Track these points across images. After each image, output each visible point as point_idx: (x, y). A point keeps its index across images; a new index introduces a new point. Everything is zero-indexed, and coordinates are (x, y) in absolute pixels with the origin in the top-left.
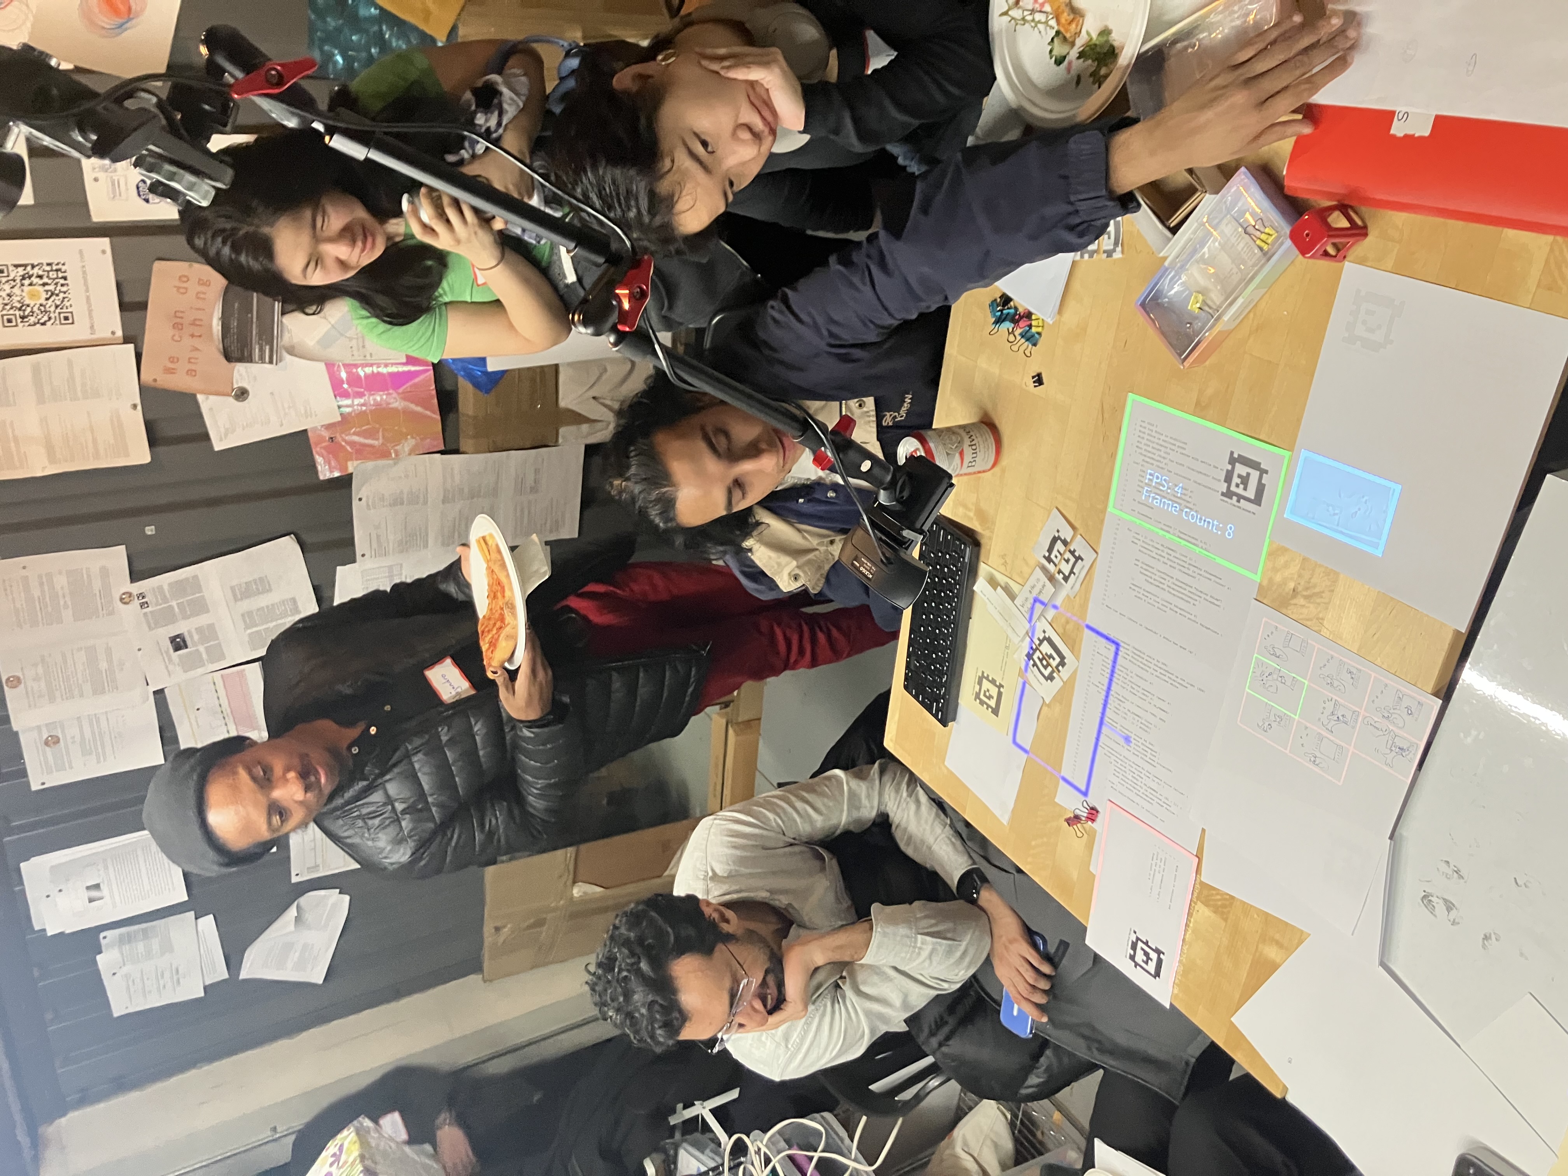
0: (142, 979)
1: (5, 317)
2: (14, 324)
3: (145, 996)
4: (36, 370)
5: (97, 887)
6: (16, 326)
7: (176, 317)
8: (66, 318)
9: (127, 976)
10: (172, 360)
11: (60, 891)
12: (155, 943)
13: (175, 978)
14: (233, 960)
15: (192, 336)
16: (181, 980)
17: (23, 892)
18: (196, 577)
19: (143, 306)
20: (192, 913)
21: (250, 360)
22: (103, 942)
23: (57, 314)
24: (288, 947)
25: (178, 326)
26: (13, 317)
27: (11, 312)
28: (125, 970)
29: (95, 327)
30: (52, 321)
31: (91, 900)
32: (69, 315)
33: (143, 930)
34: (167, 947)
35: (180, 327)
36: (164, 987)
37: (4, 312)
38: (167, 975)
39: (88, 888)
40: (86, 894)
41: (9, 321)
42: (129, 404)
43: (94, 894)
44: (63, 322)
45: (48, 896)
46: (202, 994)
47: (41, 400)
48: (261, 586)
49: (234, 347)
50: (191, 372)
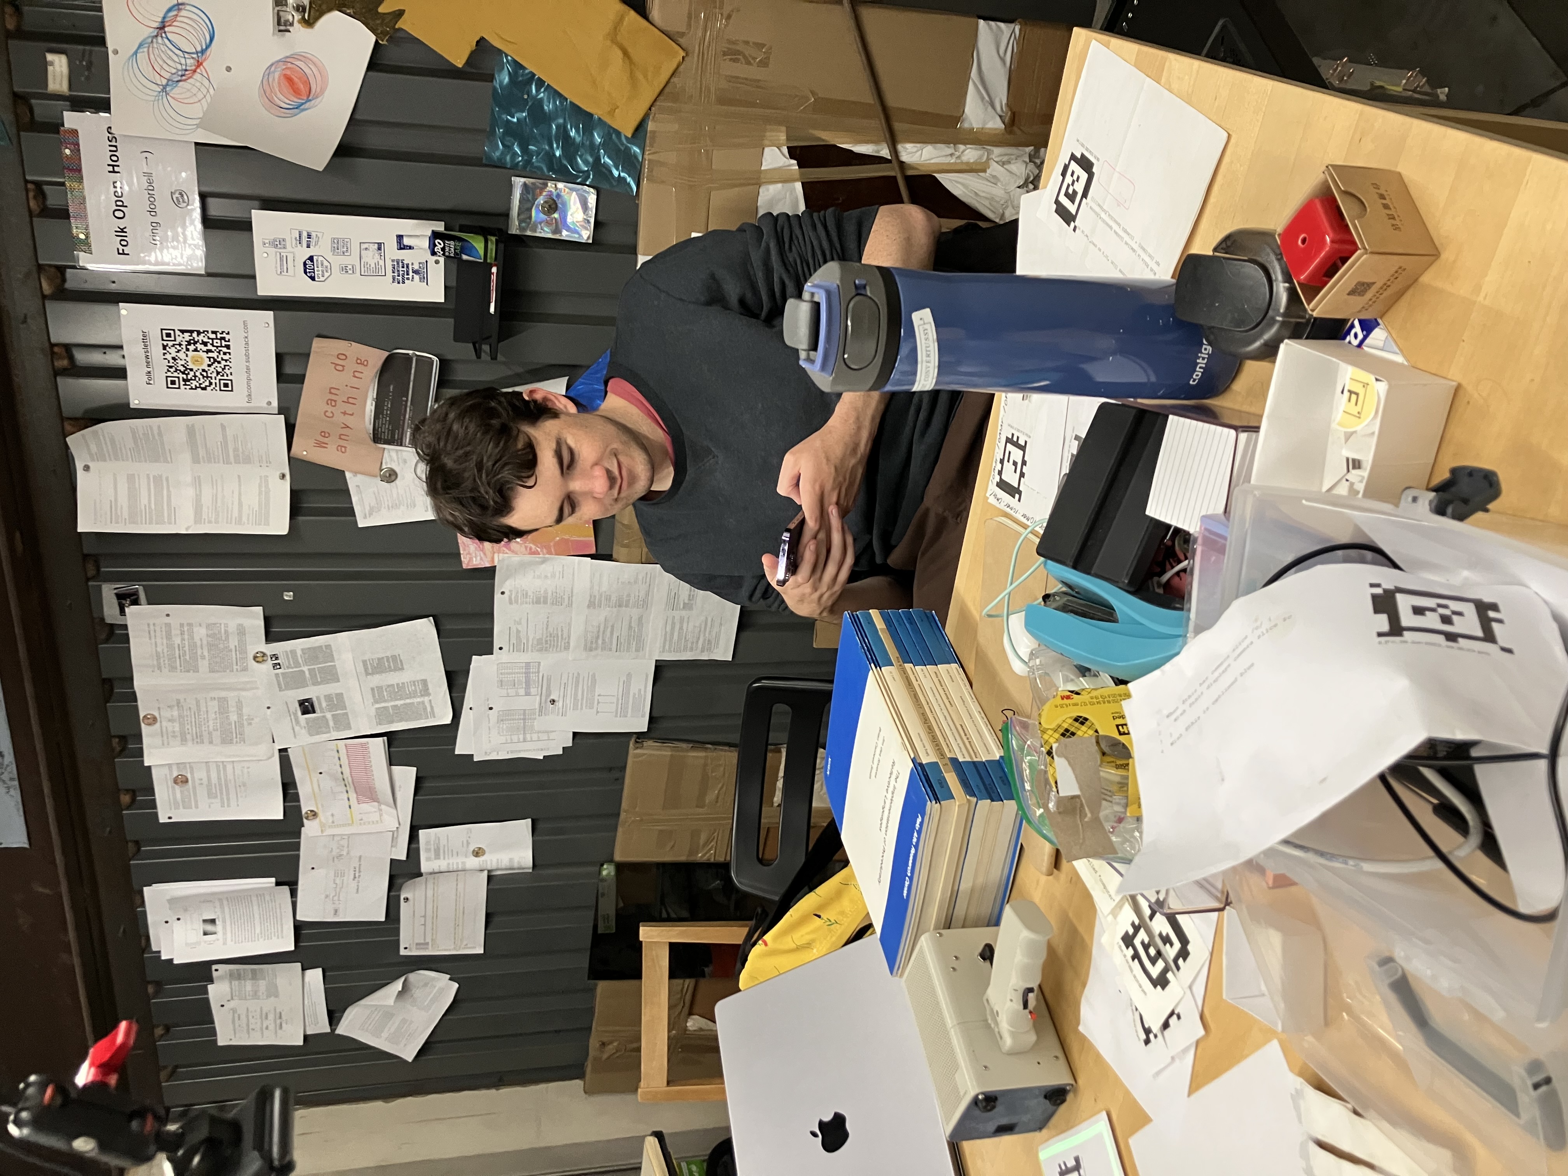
0: (247, 1016)
1: (169, 379)
2: (177, 386)
3: (248, 1032)
4: (191, 431)
5: (213, 921)
6: (179, 388)
7: (331, 393)
8: (226, 385)
9: (234, 1011)
10: (324, 434)
11: (179, 919)
12: (262, 984)
13: (278, 1021)
14: (334, 1016)
15: (345, 413)
16: (284, 1025)
17: (144, 913)
18: (328, 647)
19: (300, 379)
20: (299, 964)
21: (400, 443)
22: (215, 974)
23: (217, 381)
24: (388, 1015)
25: (331, 402)
26: (176, 379)
27: (176, 374)
28: (232, 1004)
29: (253, 397)
30: (212, 387)
31: (205, 934)
32: (229, 382)
33: (252, 970)
34: (273, 992)
35: (333, 404)
36: (267, 1028)
37: (169, 374)
38: (271, 1016)
39: (205, 921)
40: (201, 927)
41: (173, 382)
42: (278, 474)
43: (209, 928)
44: (223, 388)
45: (167, 922)
46: (301, 1043)
47: (196, 460)
48: (394, 664)
49: (385, 428)
50: (341, 448)
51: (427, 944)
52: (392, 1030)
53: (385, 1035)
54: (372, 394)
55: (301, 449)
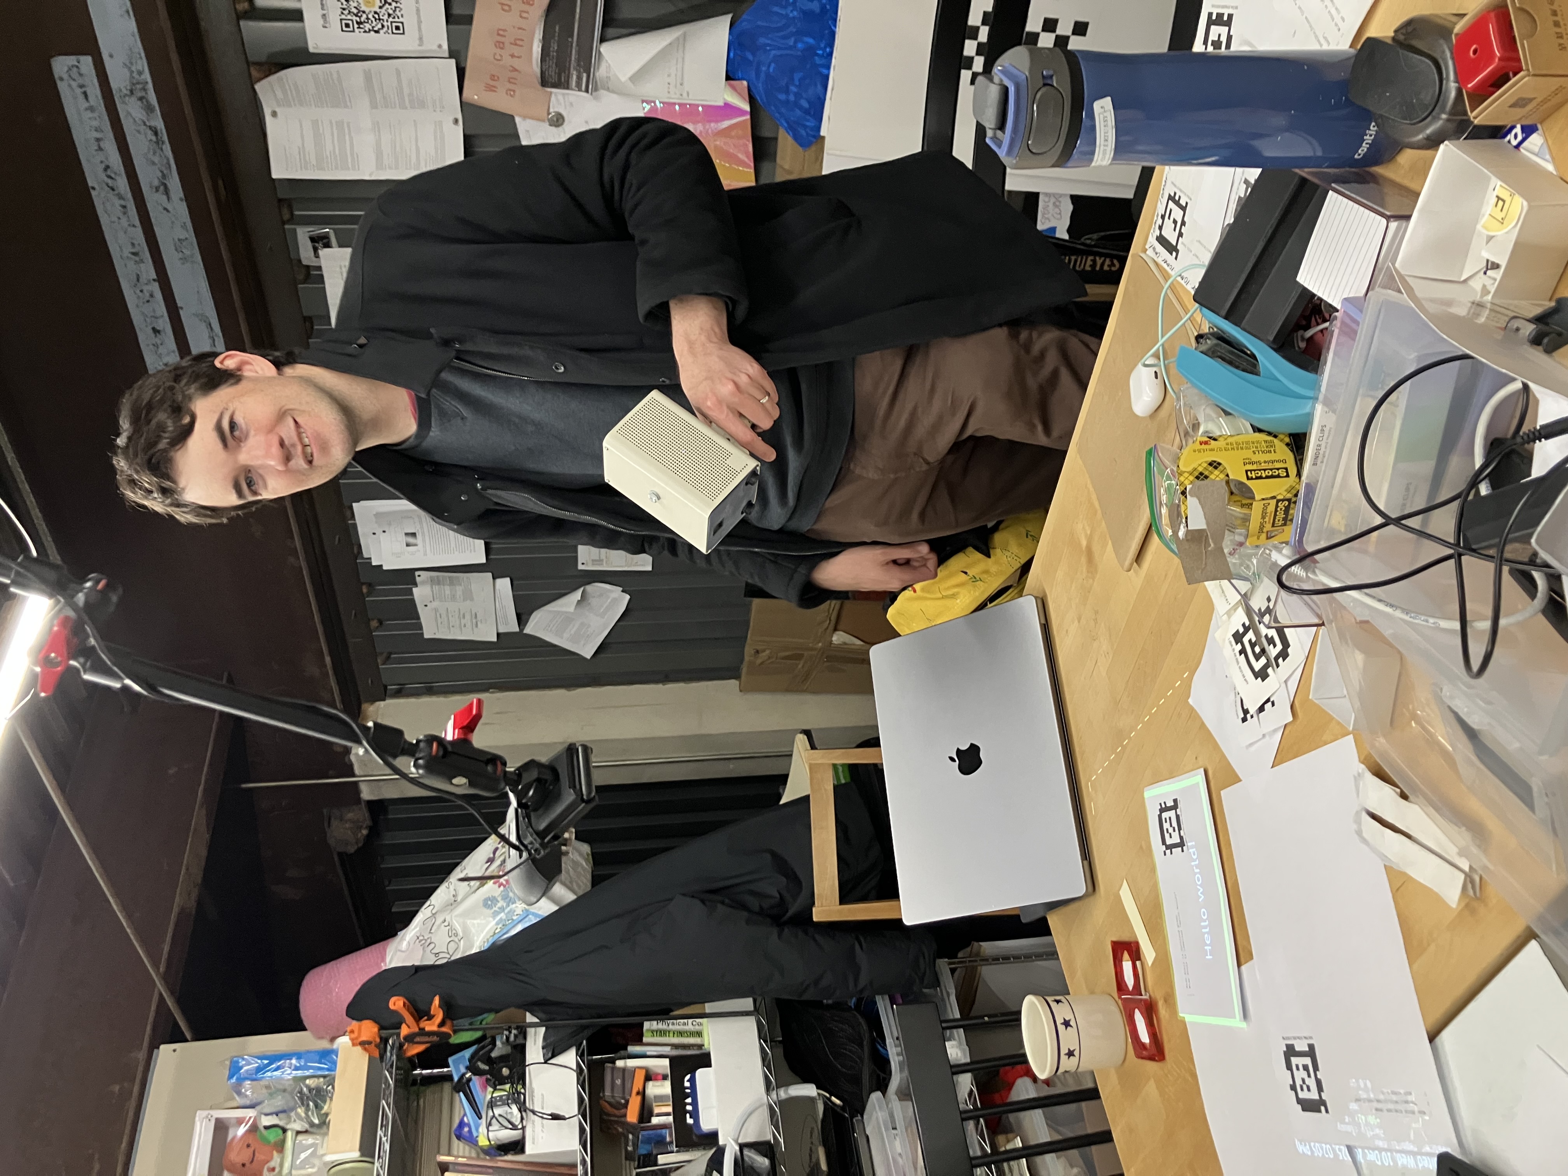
0: (448, 616)
1: (344, 22)
2: (351, 29)
3: (449, 628)
4: (368, 76)
5: (414, 535)
6: (353, 31)
7: (499, 34)
8: (397, 28)
9: (436, 610)
10: (493, 77)
11: (384, 532)
12: (459, 590)
13: (474, 621)
14: (522, 618)
15: (513, 56)
16: (479, 623)
17: (355, 526)
19: (468, 20)
20: (490, 574)
21: (567, 87)
22: (418, 579)
23: (389, 24)
24: (568, 619)
25: (500, 45)
26: (350, 22)
27: (349, 17)
28: (435, 604)
29: (424, 39)
30: (385, 29)
31: (408, 545)
32: (400, 25)
33: (449, 577)
34: (468, 596)
35: (501, 45)
36: (465, 626)
37: (343, 17)
38: (468, 617)
39: (407, 534)
40: (404, 539)
41: (347, 25)
42: (451, 119)
43: (411, 540)
44: (394, 31)
45: (374, 534)
46: (495, 639)
47: (374, 105)
49: (552, 72)
50: (511, 93)
51: (602, 560)
52: (573, 632)
53: (566, 635)
54: (538, 35)
55: (473, 94)
